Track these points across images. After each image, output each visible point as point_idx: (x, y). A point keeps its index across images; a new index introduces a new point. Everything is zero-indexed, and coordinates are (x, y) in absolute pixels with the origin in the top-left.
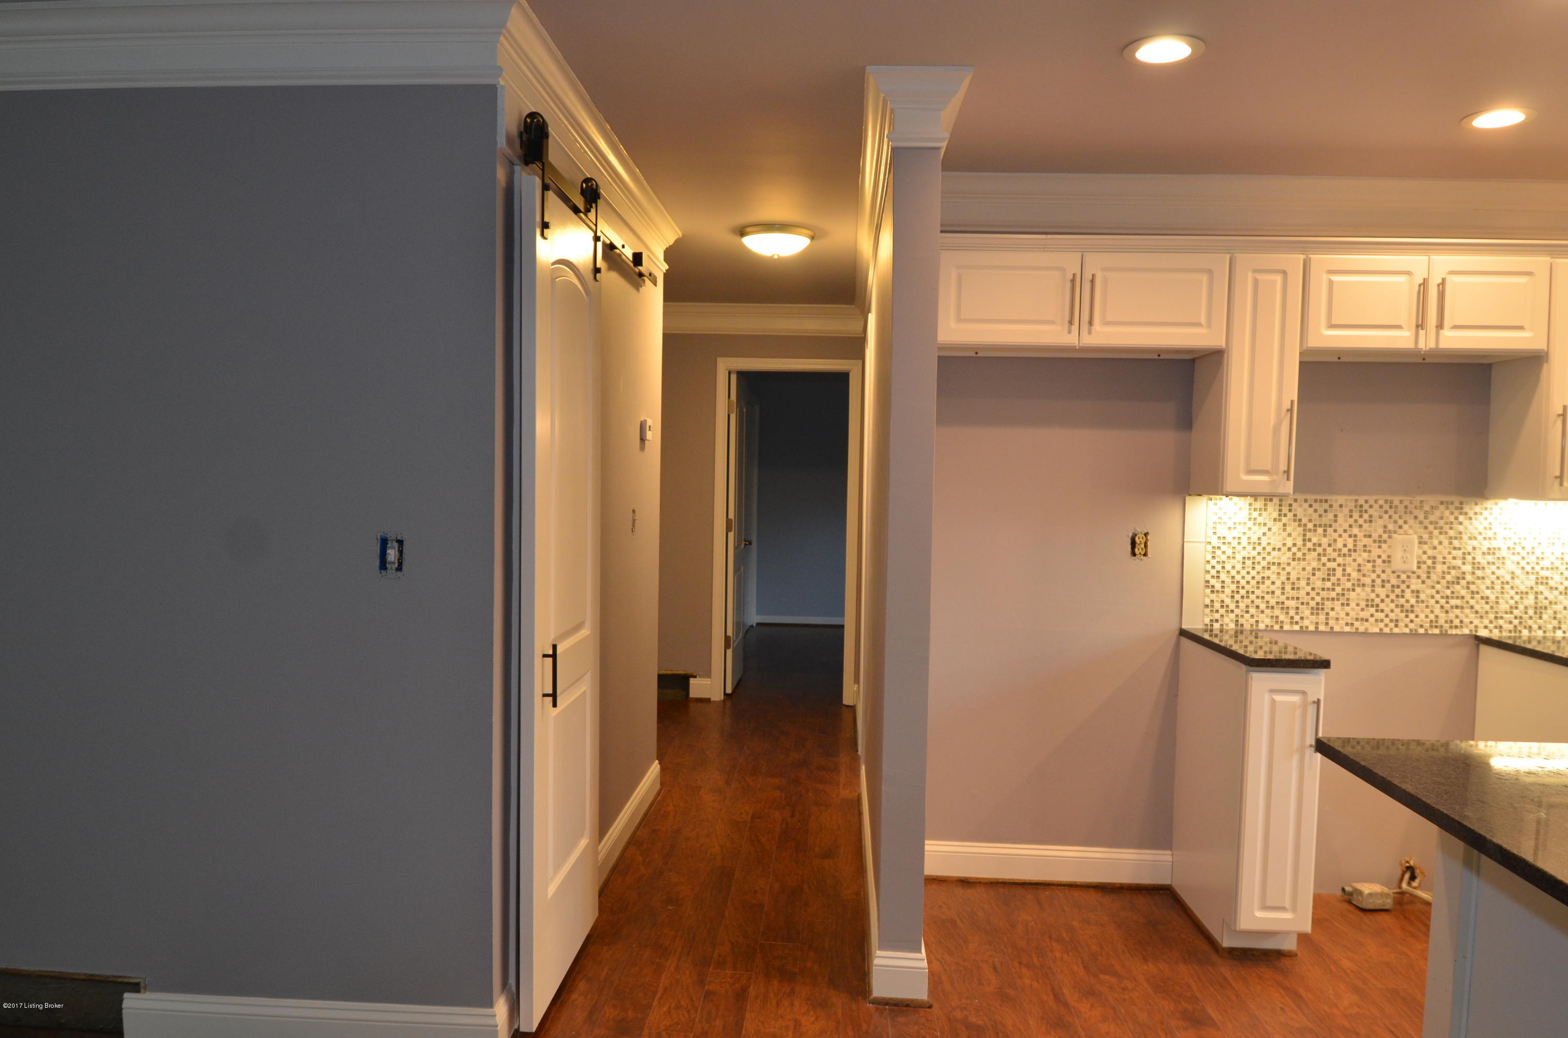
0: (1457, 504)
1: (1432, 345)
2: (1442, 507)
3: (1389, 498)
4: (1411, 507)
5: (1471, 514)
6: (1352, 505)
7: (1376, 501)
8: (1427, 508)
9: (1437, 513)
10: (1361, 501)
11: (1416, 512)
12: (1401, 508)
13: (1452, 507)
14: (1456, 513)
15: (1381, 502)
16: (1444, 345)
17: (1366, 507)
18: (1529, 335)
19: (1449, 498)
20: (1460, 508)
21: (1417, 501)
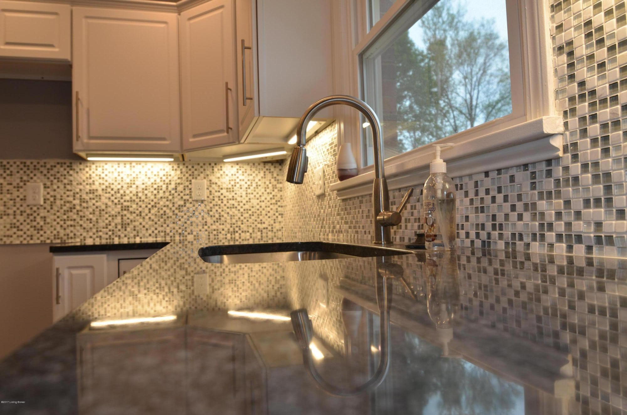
0: (68, 164)
2: (58, 166)
3: (23, 161)
4: (38, 166)
5: (77, 170)
7: (15, 163)
8: (48, 166)
9: (56, 169)
10: (5, 163)
11: (41, 169)
12: (32, 167)
13: (65, 166)
14: (68, 169)
15: (18, 163)
17: (8, 166)
18: (56, 50)
19: (63, 161)
20: (70, 167)
21: (42, 163)
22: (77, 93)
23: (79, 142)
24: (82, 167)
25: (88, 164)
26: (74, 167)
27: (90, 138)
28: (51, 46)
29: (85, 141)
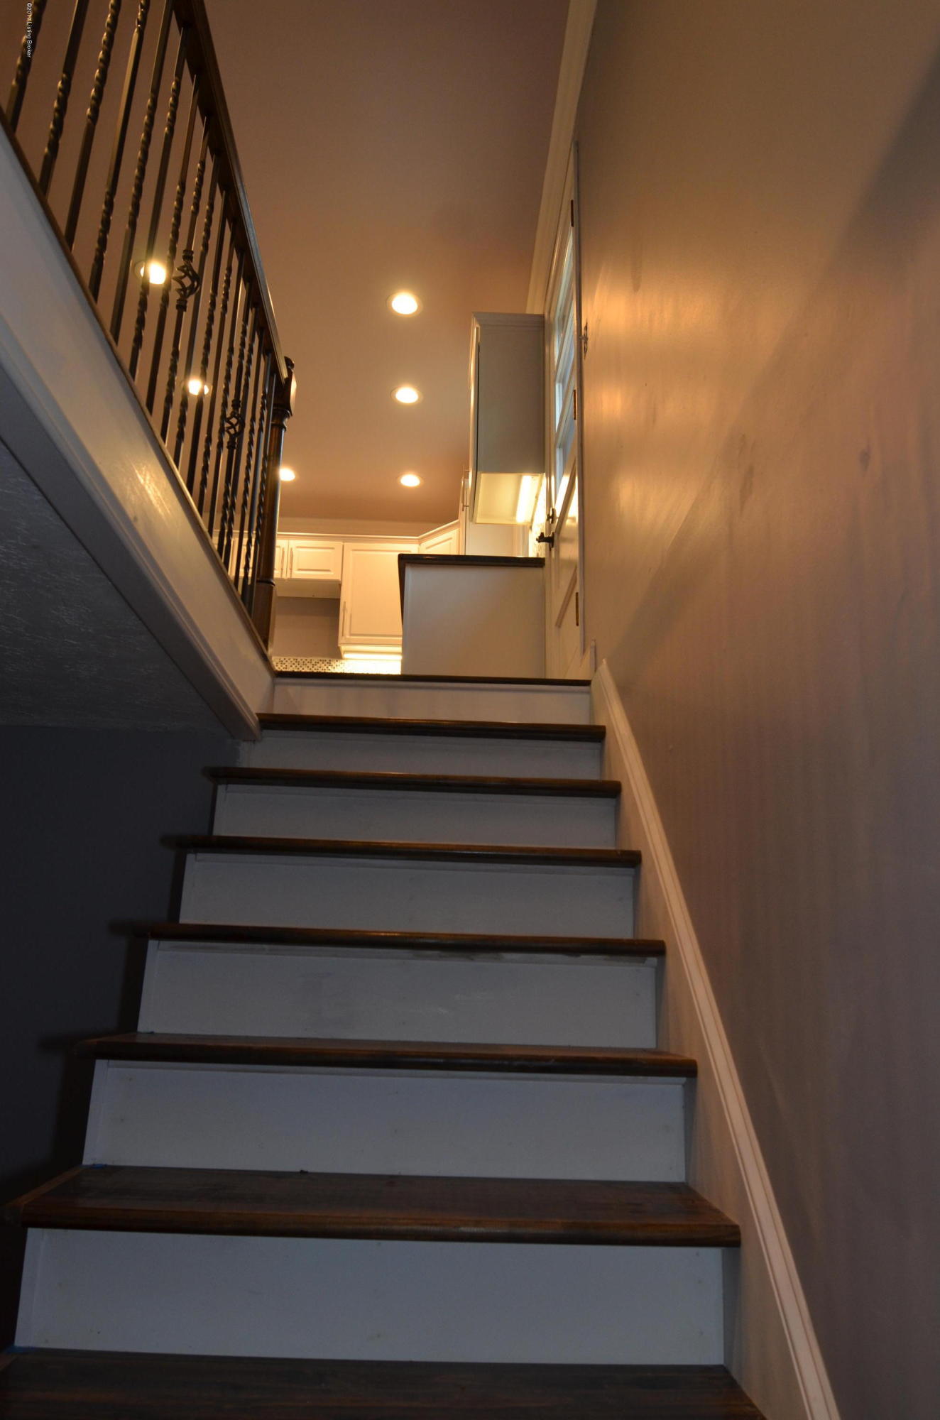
0: (328, 661)
1: (288, 576)
2: (321, 663)
3: (295, 658)
4: (306, 662)
5: (334, 665)
6: (278, 660)
7: (289, 659)
8: (313, 662)
9: (318, 665)
10: (282, 659)
11: (308, 664)
12: (301, 662)
13: (325, 663)
14: (327, 665)
15: (292, 660)
16: (294, 577)
17: (284, 662)
18: (332, 573)
19: (324, 659)
20: (329, 663)
21: (309, 659)
22: (345, 603)
23: (343, 638)
24: (338, 663)
25: (343, 661)
26: (332, 663)
27: (351, 635)
28: (329, 571)
29: (348, 637)
